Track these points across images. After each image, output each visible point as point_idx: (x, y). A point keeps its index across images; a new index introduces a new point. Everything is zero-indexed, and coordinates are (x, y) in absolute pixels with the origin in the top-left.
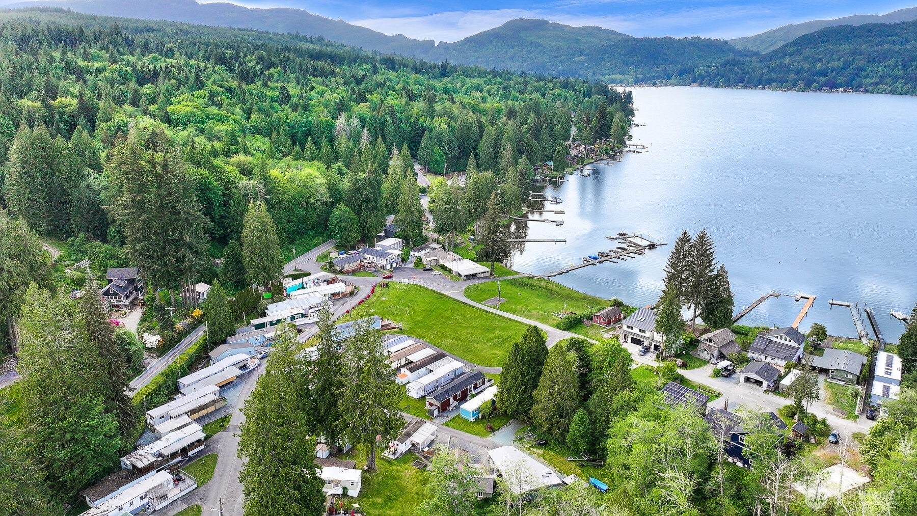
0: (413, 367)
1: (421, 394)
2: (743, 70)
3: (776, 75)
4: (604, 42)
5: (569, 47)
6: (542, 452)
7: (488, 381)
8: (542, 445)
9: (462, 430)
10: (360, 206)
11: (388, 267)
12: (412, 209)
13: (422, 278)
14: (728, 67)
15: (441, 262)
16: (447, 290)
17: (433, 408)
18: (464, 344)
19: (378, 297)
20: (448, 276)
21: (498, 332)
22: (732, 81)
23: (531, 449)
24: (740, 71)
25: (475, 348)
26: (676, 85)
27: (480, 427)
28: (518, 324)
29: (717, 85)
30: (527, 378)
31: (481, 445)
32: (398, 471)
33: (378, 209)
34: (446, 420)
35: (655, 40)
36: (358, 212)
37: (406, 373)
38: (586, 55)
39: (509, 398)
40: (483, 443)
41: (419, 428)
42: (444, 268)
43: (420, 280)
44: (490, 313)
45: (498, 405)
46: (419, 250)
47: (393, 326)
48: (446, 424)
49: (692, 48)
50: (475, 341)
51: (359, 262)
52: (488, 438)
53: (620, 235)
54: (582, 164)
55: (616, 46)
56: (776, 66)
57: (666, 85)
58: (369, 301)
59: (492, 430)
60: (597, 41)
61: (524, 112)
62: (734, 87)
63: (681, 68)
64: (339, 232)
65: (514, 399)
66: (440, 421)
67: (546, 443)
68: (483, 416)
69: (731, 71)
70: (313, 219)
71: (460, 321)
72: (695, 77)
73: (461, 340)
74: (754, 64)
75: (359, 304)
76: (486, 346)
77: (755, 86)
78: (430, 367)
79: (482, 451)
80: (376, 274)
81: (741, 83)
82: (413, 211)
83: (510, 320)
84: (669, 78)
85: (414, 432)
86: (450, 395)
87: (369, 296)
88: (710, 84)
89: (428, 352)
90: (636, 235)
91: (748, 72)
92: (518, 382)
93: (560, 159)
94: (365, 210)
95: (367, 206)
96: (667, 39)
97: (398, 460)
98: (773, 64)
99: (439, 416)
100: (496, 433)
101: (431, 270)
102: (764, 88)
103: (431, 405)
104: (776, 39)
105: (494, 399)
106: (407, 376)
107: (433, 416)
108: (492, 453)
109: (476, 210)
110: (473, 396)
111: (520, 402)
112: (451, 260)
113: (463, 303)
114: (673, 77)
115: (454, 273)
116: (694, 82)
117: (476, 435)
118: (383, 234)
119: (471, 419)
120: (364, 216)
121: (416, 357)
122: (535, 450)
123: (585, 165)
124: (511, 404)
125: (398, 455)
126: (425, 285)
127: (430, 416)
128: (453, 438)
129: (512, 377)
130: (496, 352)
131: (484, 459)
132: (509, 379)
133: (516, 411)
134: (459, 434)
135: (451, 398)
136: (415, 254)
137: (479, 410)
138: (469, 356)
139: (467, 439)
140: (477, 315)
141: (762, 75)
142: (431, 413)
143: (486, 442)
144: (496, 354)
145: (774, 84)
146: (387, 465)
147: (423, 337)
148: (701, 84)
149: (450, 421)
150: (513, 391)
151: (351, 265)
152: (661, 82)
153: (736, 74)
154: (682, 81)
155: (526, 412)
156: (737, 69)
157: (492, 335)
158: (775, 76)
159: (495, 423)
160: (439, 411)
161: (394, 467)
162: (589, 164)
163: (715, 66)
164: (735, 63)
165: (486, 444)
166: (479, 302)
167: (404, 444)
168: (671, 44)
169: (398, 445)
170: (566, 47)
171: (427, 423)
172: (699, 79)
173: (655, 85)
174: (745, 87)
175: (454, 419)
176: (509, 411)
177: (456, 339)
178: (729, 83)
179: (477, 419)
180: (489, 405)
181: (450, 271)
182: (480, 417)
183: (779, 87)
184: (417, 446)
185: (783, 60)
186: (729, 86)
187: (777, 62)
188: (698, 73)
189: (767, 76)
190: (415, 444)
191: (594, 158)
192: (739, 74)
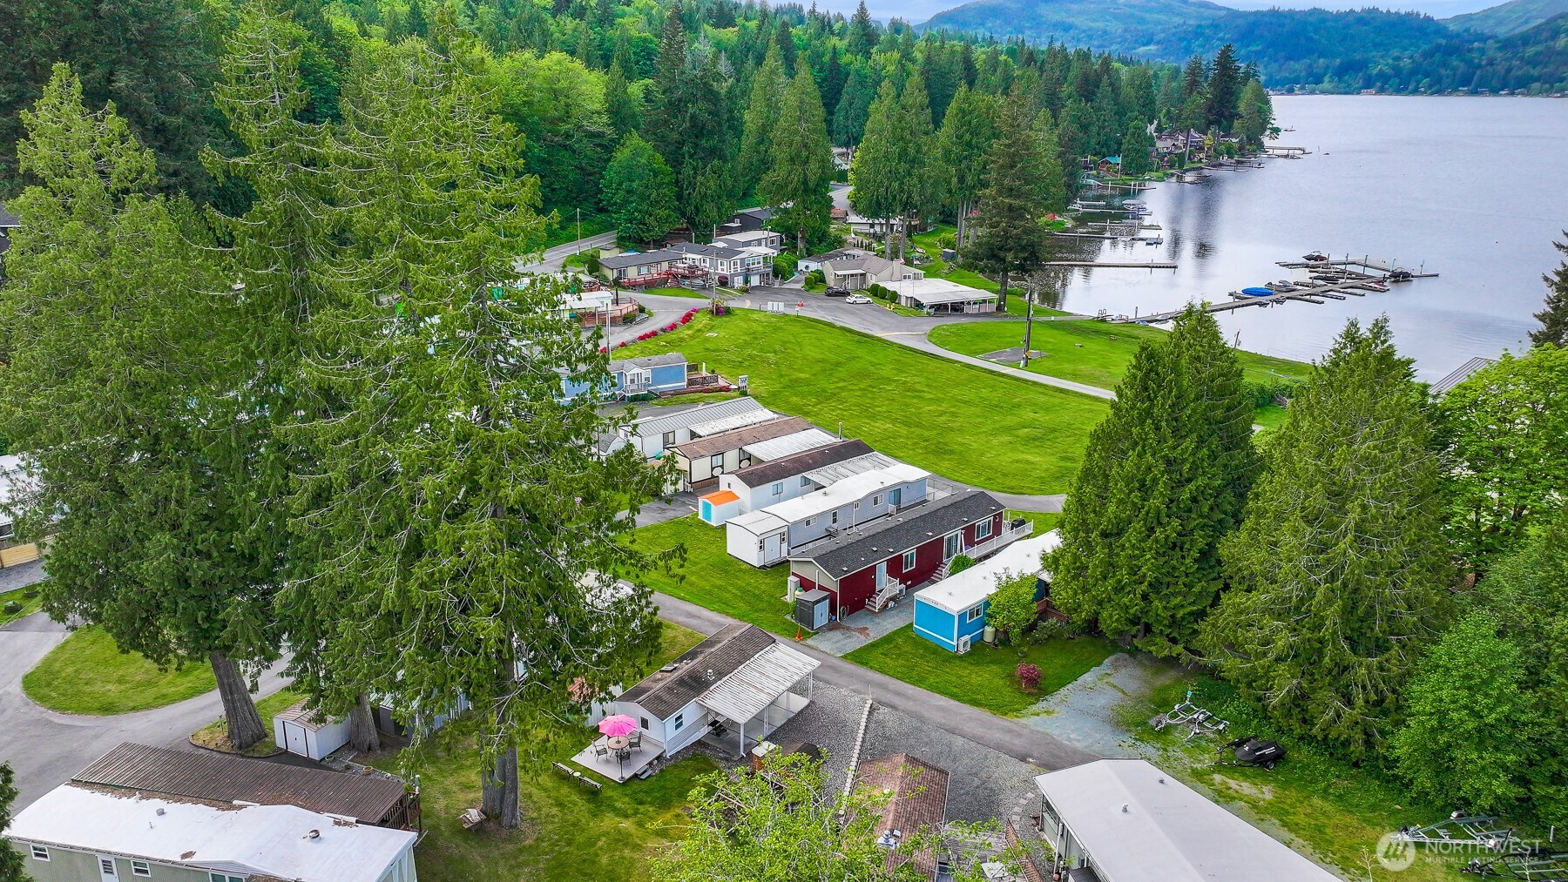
0: (759, 475)
1: (778, 550)
2: (1470, 62)
3: (1539, 69)
4: (1191, 22)
5: (1126, 30)
6: (1266, 793)
7: (1013, 526)
8: (1262, 762)
9: (919, 681)
10: (681, 144)
11: (739, 282)
12: (804, 154)
13: (819, 307)
14: (1437, 57)
15: (872, 280)
16: (884, 329)
17: (811, 596)
18: (926, 434)
19: (699, 330)
20: (889, 307)
21: (1027, 414)
22: (1445, 82)
23: (1217, 778)
25: (962, 445)
26: (1333, 94)
27: (986, 677)
28: (1086, 401)
29: (1415, 92)
30: (1192, 486)
31: (999, 747)
32: (622, 839)
33: (722, 158)
34: (856, 642)
35: (1291, 14)
36: (675, 161)
37: (734, 490)
38: (1158, 43)
39: (1110, 566)
40: (1006, 738)
41: (744, 657)
42: (878, 292)
43: (818, 310)
44: (1003, 375)
45: (1061, 597)
46: (819, 260)
47: (722, 383)
48: (858, 657)
49: (1363, 27)
50: (961, 430)
51: (665, 266)
52: (1024, 721)
53: (1309, 258)
54: (1181, 166)
55: (1215, 26)
56: (1537, 54)
57: (1312, 92)
58: (673, 336)
59: (1035, 687)
60: (1177, 20)
61: (1059, 60)
62: (1450, 94)
63: (1341, 63)
64: (626, 202)
65: (1133, 571)
66: (834, 644)
67: (1279, 757)
68: (1003, 638)
69: (1445, 65)
70: (565, 177)
71: (918, 387)
72: (1370, 78)
73: (918, 425)
74: (1490, 53)
75: (641, 338)
76: (995, 442)
77: (1495, 92)
78: (813, 475)
79: (1006, 771)
80: (703, 293)
81: (1464, 85)
82: (806, 161)
83: (1062, 391)
84: (1318, 80)
85: (720, 675)
86: (877, 555)
87: (673, 327)
88: (1399, 91)
89: (815, 438)
90: (1351, 259)
91: (1479, 67)
92: (1155, 502)
93: (1136, 146)
94: (691, 156)
95: (696, 145)
96: (1315, 11)
97: (635, 786)
98: (1531, 51)
99: (832, 626)
100: (1052, 701)
101: (845, 294)
102: (1512, 94)
103: (806, 585)
104: (1528, 15)
105: (1046, 577)
106: (735, 497)
107: (810, 623)
108: (1050, 784)
109: (961, 180)
110: (962, 564)
111: (1156, 586)
112: (897, 275)
113: (925, 353)
114: (1326, 79)
115: (903, 302)
116: (1368, 86)
117: (975, 703)
118: (736, 224)
119: (958, 643)
120: (687, 171)
121: (770, 450)
122: (1232, 783)
123: (1188, 170)
124: (1119, 589)
125: (639, 765)
126: (829, 319)
127: (801, 624)
128: (884, 710)
129: (1128, 481)
130: (1029, 457)
131: (1016, 809)
132: (1118, 489)
133: (1134, 621)
134: (908, 698)
135: (882, 568)
136: (808, 266)
137: (982, 613)
138: (946, 464)
139: (938, 717)
140: (965, 376)
141: (1509, 70)
142: (803, 613)
143: (1019, 735)
144: (1028, 462)
145: (1536, 85)
146: (580, 804)
147: (807, 414)
148: (1381, 91)
149: (873, 645)
150: (1132, 535)
151: (644, 270)
152: (1303, 88)
153: (1455, 69)
154: (1344, 85)
155: (1182, 628)
156: (1455, 61)
157: (1010, 421)
158: (1535, 72)
159: (1047, 663)
160: (833, 610)
161: (609, 822)
162: (1194, 169)
163: (1411, 57)
164: (1451, 51)
165: (1018, 744)
166: (973, 354)
167: (670, 721)
168: (1323, 21)
169: (645, 723)
170: (1120, 31)
171: (782, 646)
172: (1377, 80)
173: (1290, 92)
174: (1474, 93)
175: (888, 639)
176: (1110, 619)
177: (905, 424)
178: (1439, 87)
179: (978, 644)
180: (1028, 593)
181: (894, 297)
182: (988, 638)
183: (1546, 91)
184: (728, 734)
185: (1552, 43)
186: (1440, 92)
187: (1539, 48)
188: (1375, 72)
189: (1520, 73)
190: (721, 726)
191: (1204, 161)
192: (1459, 72)
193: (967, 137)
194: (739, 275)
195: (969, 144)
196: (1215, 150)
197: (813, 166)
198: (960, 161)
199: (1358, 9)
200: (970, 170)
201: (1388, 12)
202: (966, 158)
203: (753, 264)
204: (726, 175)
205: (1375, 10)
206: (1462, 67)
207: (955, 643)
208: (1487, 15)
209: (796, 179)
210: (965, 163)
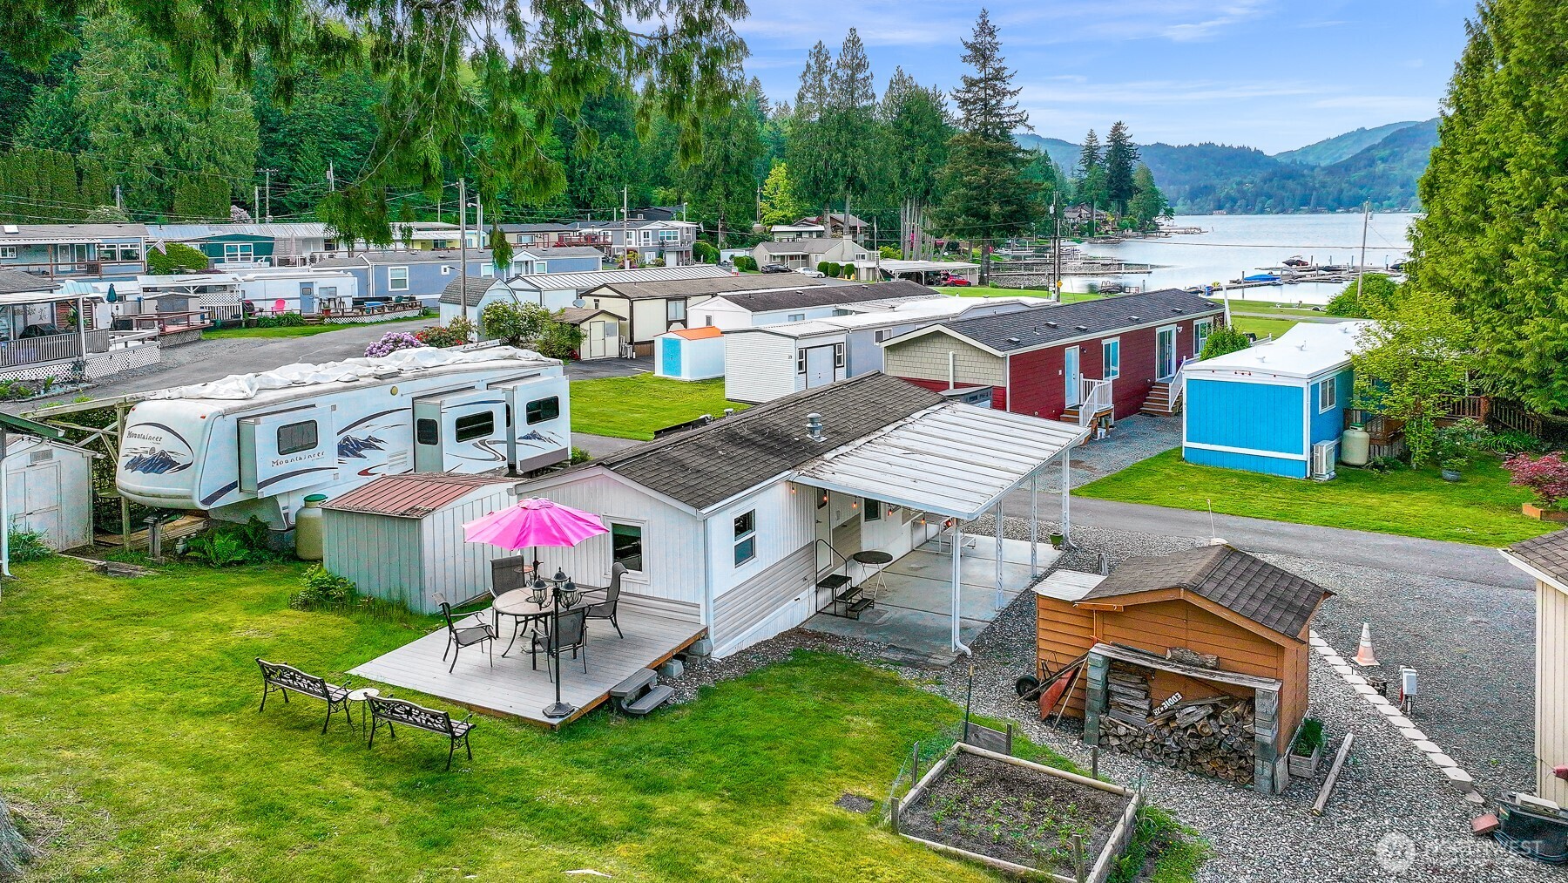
2: (1305, 185)
3: (1365, 190)
11: (651, 258)
14: (1275, 182)
22: (1287, 204)
24: (1299, 187)
26: (1187, 214)
29: (1262, 211)
49: (1204, 160)
56: (1361, 178)
62: (1293, 213)
69: (1283, 188)
72: (1219, 201)
74: (1320, 178)
77: (1332, 210)
81: (1304, 205)
86: (1058, 331)
88: (1248, 209)
91: (1314, 188)
96: (1159, 146)
97: (614, 734)
98: (1354, 176)
101: (787, 271)
112: (849, 253)
115: (863, 275)
116: (1220, 208)
118: (640, 218)
119: (1313, 455)
123: (1098, 239)
125: (620, 668)
135: (1071, 361)
136: (734, 253)
137: (1336, 399)
141: (1340, 192)
148: (1232, 211)
149: (1118, 479)
153: (1293, 192)
154: (1196, 207)
156: (1290, 184)
158: (1363, 193)
163: (1252, 183)
164: (1286, 176)
172: (1226, 202)
174: (1312, 211)
178: (1282, 207)
179: (1339, 468)
182: (1357, 455)
183: (1378, 208)
184: (880, 614)
185: (1372, 169)
186: (1283, 211)
187: (1363, 173)
188: (1223, 195)
189: (1350, 193)
190: (854, 590)
191: (1111, 232)
192: (1298, 192)
193: (907, 124)
194: (650, 250)
195: (910, 133)
196: (1118, 224)
197: (736, 137)
198: (901, 153)
199: (1196, 144)
200: (913, 162)
201: (1223, 145)
202: (906, 148)
203: (669, 238)
204: (628, 153)
205: (1211, 145)
206: (1299, 191)
207: (1305, 456)
208: (1306, 151)
209: (715, 153)
210: (906, 154)
